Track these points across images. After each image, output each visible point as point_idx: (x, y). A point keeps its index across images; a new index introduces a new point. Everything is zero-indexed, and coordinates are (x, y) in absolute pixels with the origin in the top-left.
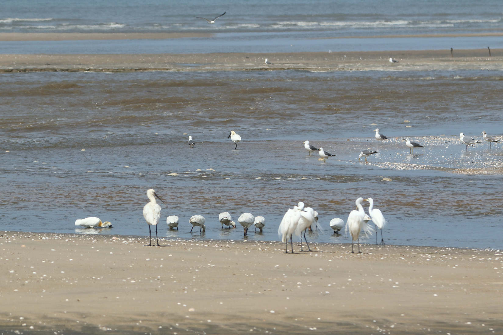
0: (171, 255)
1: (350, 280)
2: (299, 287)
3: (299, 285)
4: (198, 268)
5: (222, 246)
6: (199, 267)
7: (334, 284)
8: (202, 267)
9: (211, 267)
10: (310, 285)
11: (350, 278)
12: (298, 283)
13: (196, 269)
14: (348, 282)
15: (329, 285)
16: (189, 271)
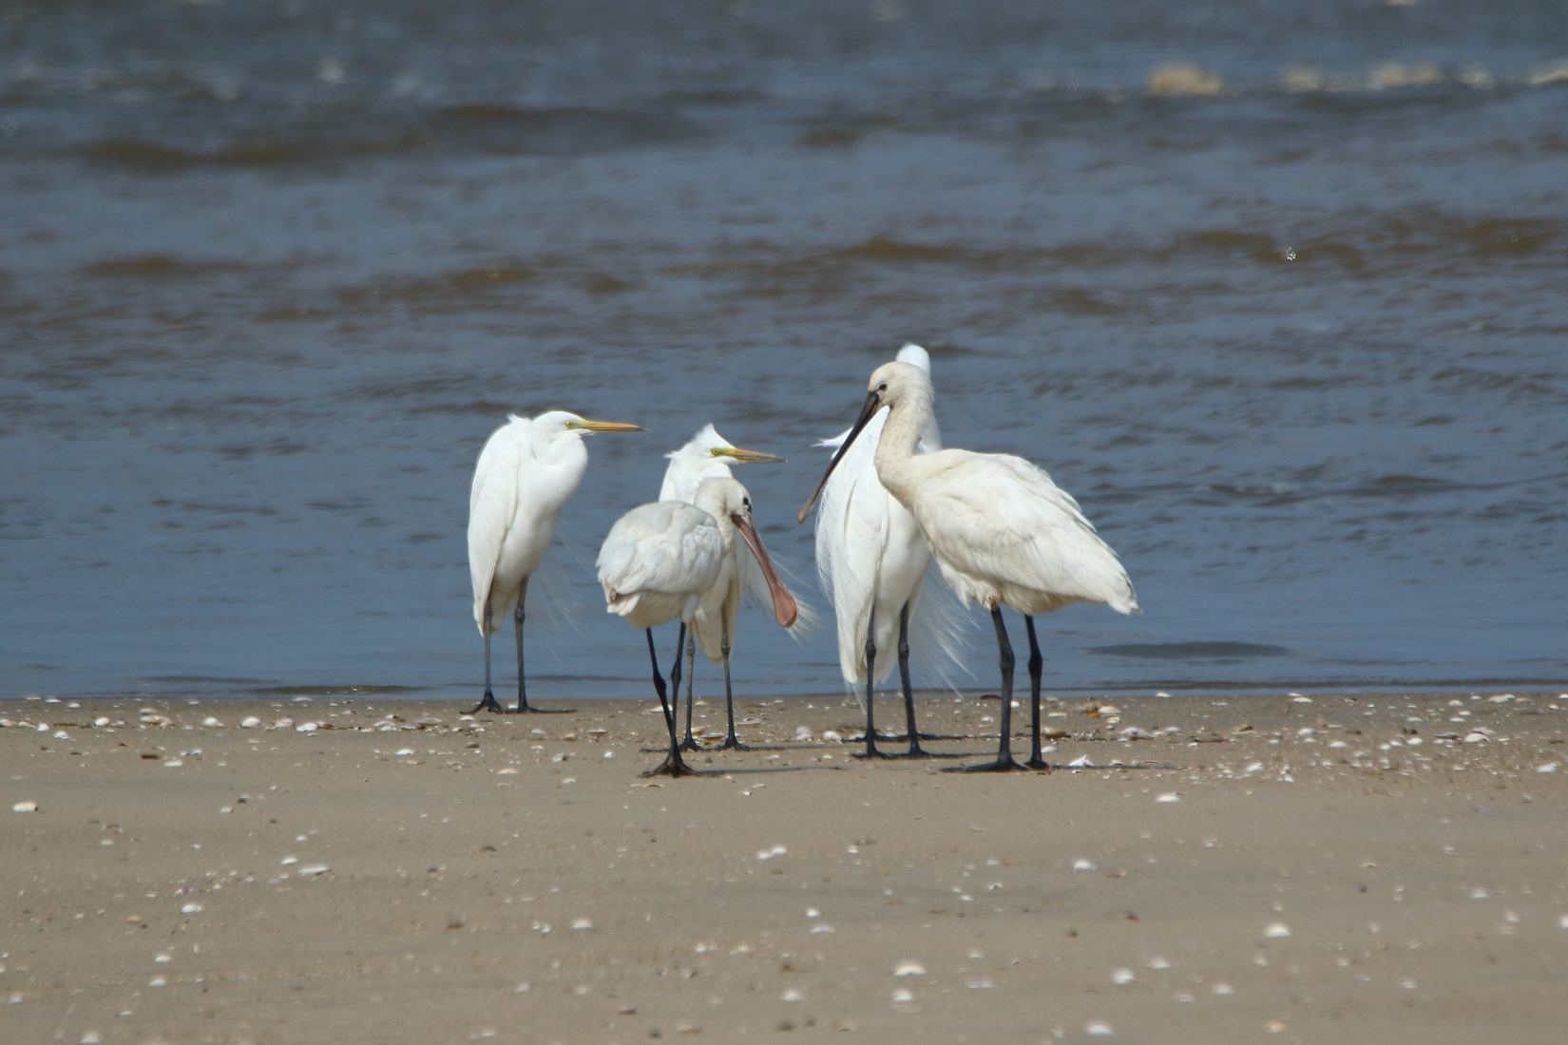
0: (29, 806)
1: (1278, 930)
2: (904, 996)
3: (909, 982)
4: (199, 890)
5: (423, 727)
6: (211, 881)
7: (1160, 964)
8: (238, 880)
9: (296, 881)
10: (987, 984)
11: (1278, 917)
12: (904, 970)
13: (187, 897)
14: (1265, 944)
15: (1123, 976)
16: (135, 918)
